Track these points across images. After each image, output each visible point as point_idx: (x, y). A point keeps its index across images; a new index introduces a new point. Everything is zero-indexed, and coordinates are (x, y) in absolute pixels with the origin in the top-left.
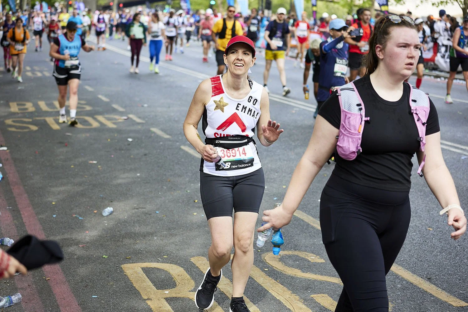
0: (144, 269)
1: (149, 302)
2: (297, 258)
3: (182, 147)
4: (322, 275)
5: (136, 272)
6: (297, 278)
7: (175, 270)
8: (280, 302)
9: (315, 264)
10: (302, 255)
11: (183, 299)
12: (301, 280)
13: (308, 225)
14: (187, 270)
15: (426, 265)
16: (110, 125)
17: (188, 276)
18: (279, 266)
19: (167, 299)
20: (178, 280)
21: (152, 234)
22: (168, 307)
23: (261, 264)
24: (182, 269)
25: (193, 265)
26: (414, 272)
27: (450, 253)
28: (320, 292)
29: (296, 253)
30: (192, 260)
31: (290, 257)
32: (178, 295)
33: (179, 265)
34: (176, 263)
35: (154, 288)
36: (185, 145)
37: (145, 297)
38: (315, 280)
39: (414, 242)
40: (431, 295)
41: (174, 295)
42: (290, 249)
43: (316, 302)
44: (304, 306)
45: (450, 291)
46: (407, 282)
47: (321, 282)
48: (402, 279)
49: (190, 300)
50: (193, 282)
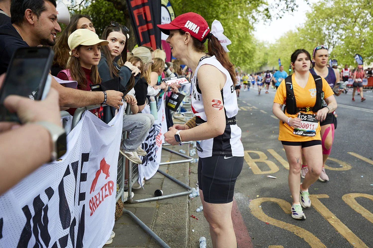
0: (248, 153)
1: (248, 163)
7: (260, 153)
11: (261, 163)
14: (265, 153)
15: (370, 154)
16: (245, 110)
17: (265, 155)
19: (255, 162)
20: (261, 156)
21: (254, 142)
22: (255, 165)
25: (268, 152)
26: (364, 156)
30: (268, 150)
32: (260, 161)
33: (263, 152)
34: (261, 151)
35: (251, 159)
39: (366, 146)
40: (371, 164)
41: (258, 161)
46: (360, 159)
48: (358, 158)
49: (265, 163)
50: (267, 157)
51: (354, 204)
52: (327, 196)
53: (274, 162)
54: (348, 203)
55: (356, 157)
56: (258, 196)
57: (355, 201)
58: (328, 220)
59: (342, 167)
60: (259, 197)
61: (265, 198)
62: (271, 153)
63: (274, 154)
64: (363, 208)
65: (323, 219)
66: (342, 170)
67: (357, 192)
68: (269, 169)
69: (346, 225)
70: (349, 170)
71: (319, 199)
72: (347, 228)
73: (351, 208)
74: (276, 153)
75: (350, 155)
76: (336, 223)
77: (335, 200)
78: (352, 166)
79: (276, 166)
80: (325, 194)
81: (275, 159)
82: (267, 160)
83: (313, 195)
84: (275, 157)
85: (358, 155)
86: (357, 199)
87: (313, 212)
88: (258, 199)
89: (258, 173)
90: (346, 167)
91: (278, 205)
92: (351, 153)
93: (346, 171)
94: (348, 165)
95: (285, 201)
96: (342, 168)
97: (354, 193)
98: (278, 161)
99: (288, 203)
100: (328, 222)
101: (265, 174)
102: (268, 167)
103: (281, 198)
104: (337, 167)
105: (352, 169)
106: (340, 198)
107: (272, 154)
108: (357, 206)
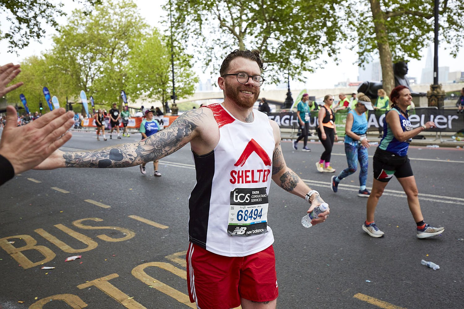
1: (12, 255)
2: (90, 221)
3: (28, 179)
4: (102, 226)
5: (4, 242)
6: (90, 230)
8: (81, 242)
9: (98, 222)
10: (92, 219)
11: (30, 250)
12: (92, 230)
13: (95, 205)
14: (32, 236)
15: (150, 214)
17: (33, 239)
18: (80, 226)
19: (22, 252)
20: (27, 241)
22: (23, 255)
23: (72, 227)
24: (29, 236)
25: (36, 233)
26: (145, 218)
27: (161, 207)
28: (101, 234)
29: (89, 219)
30: (35, 231)
31: (86, 221)
32: (28, 249)
33: (28, 234)
35: (15, 248)
36: (29, 177)
37: (10, 253)
38: (99, 229)
39: (145, 205)
40: (153, 226)
41: (26, 249)
42: (86, 218)
43: (99, 239)
44: (93, 242)
45: (161, 223)
46: (142, 222)
47: (102, 230)
48: (140, 222)
49: (35, 250)
50: (36, 241)
51: (144, 277)
52: (116, 275)
53: (47, 246)
54: (139, 278)
55: (137, 221)
56: (36, 298)
57: (144, 273)
58: (122, 303)
59: (125, 236)
60: (38, 300)
61: (46, 298)
62: (40, 234)
63: (45, 235)
64: (153, 278)
65: (117, 303)
66: (126, 239)
67: (145, 262)
68: (43, 257)
69: (140, 303)
70: (133, 238)
71: (109, 281)
72: (142, 305)
73: (142, 282)
74: (46, 232)
75: (131, 219)
76: (130, 304)
77: (126, 277)
78: (135, 232)
79: (51, 251)
80: (114, 273)
81: (48, 241)
82: (37, 245)
83: (101, 278)
84: (48, 239)
85: (139, 217)
86: (146, 270)
87: (105, 299)
88: (37, 303)
89: (30, 267)
90: (130, 234)
91: (65, 302)
92: (131, 217)
93: (131, 239)
94: (131, 232)
95: (72, 295)
96: (127, 237)
97: (142, 264)
98: (52, 244)
99: (76, 296)
100: (123, 306)
101: (38, 266)
102: (41, 254)
103: (66, 293)
104: (121, 237)
105: (136, 236)
106: (130, 273)
107: (42, 235)
108: (147, 278)
